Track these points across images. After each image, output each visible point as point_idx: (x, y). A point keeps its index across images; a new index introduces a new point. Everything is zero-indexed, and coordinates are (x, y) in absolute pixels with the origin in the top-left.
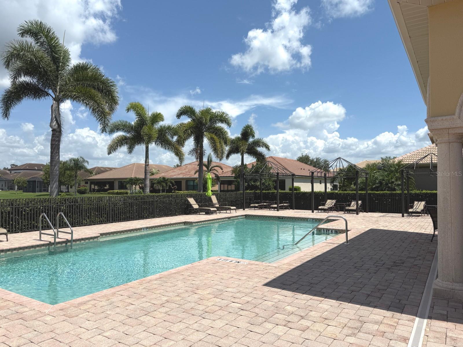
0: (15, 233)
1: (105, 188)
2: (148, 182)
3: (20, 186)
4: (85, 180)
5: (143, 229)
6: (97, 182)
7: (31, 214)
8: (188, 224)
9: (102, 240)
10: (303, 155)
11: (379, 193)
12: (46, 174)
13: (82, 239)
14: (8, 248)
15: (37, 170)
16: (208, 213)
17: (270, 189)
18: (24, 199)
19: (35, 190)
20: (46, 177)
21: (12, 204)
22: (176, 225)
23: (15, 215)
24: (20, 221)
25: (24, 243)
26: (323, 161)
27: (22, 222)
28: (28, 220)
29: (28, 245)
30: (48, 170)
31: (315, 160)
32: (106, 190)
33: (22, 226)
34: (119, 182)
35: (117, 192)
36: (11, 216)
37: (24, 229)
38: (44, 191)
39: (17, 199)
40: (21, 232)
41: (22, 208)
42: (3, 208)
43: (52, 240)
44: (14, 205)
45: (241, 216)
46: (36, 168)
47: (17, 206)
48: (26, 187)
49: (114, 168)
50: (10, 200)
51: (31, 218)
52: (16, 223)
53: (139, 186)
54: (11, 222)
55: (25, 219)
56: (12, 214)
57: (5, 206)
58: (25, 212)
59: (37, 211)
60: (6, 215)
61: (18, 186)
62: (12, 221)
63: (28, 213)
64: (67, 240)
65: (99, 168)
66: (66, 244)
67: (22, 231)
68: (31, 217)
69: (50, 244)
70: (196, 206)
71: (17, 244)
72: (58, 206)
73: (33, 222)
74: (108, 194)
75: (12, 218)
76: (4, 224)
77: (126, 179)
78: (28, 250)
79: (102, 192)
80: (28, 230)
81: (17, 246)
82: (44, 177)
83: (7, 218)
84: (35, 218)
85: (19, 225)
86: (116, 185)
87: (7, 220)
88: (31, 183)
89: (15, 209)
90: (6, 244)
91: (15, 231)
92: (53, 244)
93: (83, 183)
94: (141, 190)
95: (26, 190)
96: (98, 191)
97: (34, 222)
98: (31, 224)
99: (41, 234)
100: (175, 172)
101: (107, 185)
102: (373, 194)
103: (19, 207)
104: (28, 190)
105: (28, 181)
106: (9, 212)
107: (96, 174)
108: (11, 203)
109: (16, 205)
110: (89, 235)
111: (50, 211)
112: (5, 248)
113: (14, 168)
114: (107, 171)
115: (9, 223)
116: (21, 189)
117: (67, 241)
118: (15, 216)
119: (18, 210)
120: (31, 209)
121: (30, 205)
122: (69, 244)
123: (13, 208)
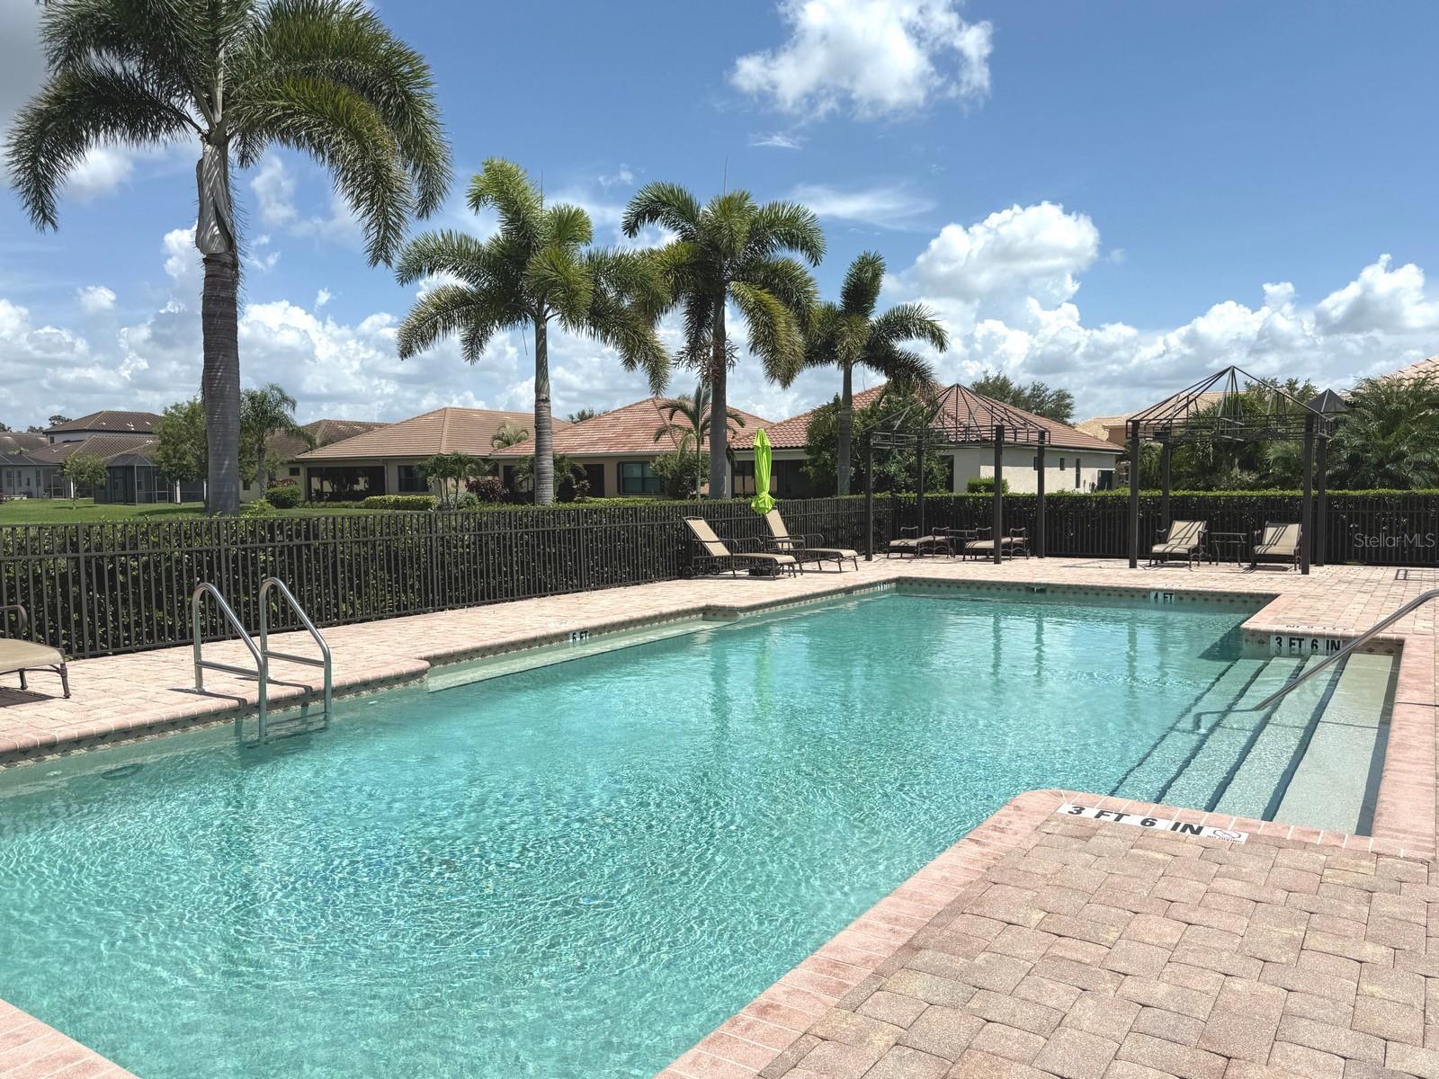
0: (92, 657)
1: (356, 487)
2: (548, 464)
3: (85, 483)
4: (292, 462)
5: (571, 635)
6: (327, 468)
7: (147, 583)
8: (718, 617)
9: (435, 683)
10: (987, 378)
11: (1362, 497)
12: (164, 442)
13: (366, 684)
14: (74, 732)
15: (133, 432)
16: (764, 571)
17: (935, 485)
18: (119, 526)
19: (133, 495)
20: (167, 454)
21: (72, 544)
22: (679, 619)
23: (88, 586)
24: (110, 609)
25: (138, 709)
26: (1055, 397)
27: (115, 615)
28: (137, 604)
29: (157, 718)
30: (171, 430)
31: (1028, 393)
32: (359, 496)
33: (116, 628)
34: (399, 467)
35: (397, 501)
36: (73, 590)
37: (125, 639)
38: (162, 498)
39: (91, 526)
40: (115, 654)
41: (112, 559)
42: (41, 560)
43: (250, 692)
44: (82, 549)
45: (885, 582)
46: (132, 427)
47: (93, 553)
48: (102, 487)
49: (380, 426)
50: (66, 527)
51: (148, 600)
52: (92, 617)
53: (468, 481)
54: (75, 616)
55: (125, 601)
56: (77, 582)
57: (46, 552)
58: (124, 572)
59: (169, 570)
60: (54, 588)
61: (76, 482)
62: (78, 609)
63: (136, 580)
64: (308, 688)
65: (329, 423)
66: (305, 705)
67: (119, 647)
68: (148, 592)
69: (243, 709)
70: (718, 550)
71: (109, 712)
72: (245, 550)
73: (157, 615)
74: (366, 507)
75: (78, 597)
76: (48, 623)
77: (425, 457)
78: (155, 736)
79: (346, 500)
80: (140, 642)
81: (108, 720)
82: (159, 456)
83: (59, 599)
84: (165, 599)
85: (104, 624)
86: (392, 477)
87: (59, 606)
88: (120, 474)
89: (88, 562)
90: (63, 715)
91: (93, 647)
92: (256, 707)
93: (282, 474)
94: (472, 495)
95: (104, 496)
96: (335, 497)
97: (161, 614)
98: (149, 618)
99: (200, 665)
100: (579, 435)
101: (360, 479)
102: (1338, 498)
103: (102, 557)
104: (109, 496)
105: (108, 468)
106: (64, 577)
107: (324, 444)
108: (68, 541)
109: (88, 550)
110: (387, 664)
111: (219, 569)
112: (60, 734)
113: (62, 428)
114: (357, 433)
115: (66, 619)
116: (88, 494)
117: (309, 695)
118: (88, 593)
119: (100, 569)
120: (148, 563)
121: (143, 547)
122: (316, 705)
123: (78, 558)
